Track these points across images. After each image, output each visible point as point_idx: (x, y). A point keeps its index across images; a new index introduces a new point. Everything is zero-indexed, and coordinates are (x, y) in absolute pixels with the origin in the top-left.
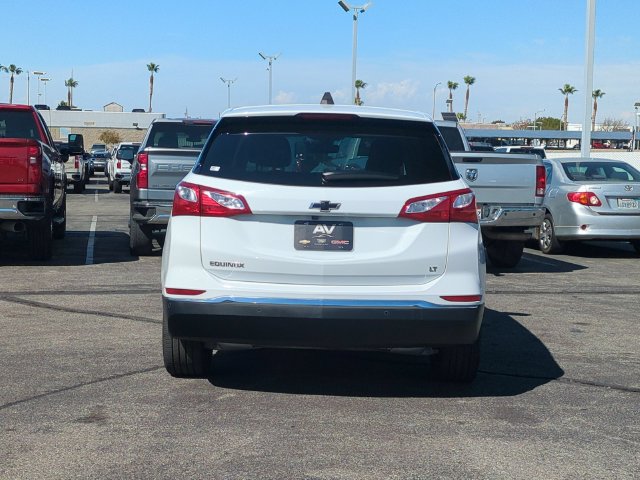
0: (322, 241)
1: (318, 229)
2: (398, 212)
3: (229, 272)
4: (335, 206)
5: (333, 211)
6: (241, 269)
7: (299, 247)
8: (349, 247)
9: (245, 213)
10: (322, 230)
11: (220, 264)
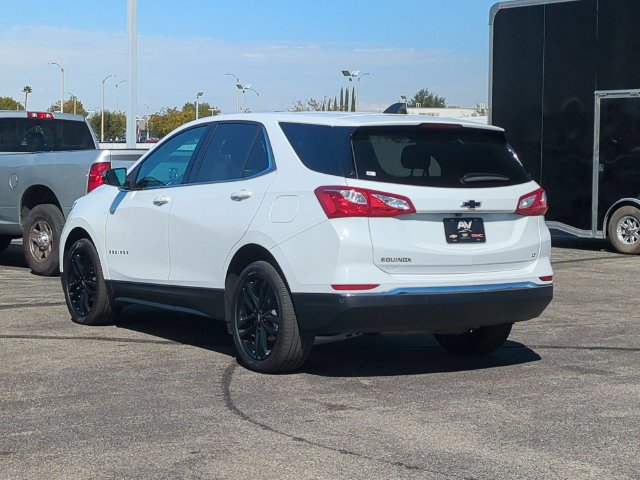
0: (465, 235)
1: (461, 225)
2: (515, 208)
3: (397, 266)
4: (478, 204)
5: (477, 208)
6: (409, 263)
7: (450, 241)
8: (483, 240)
9: (409, 213)
10: (463, 226)
11: (389, 260)
